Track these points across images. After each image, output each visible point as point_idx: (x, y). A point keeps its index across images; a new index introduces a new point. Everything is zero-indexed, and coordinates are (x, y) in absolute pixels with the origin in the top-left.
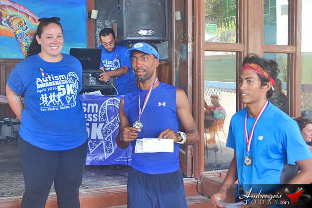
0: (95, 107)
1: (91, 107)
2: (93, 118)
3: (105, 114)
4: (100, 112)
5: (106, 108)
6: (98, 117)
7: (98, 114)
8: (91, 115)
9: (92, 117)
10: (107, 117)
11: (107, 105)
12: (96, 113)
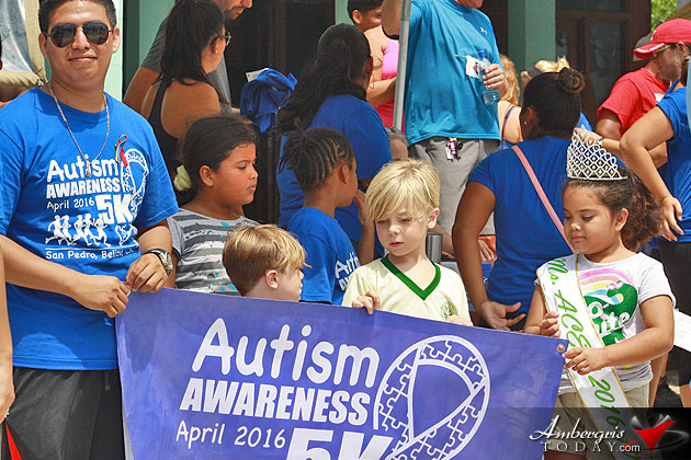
0: (366, 362)
1: (350, 360)
2: (350, 409)
3: (403, 400)
4: (384, 386)
5: (412, 376)
6: (369, 408)
7: (372, 392)
8: (346, 397)
9: (348, 405)
10: (410, 415)
11: (418, 362)
12: (366, 390)
